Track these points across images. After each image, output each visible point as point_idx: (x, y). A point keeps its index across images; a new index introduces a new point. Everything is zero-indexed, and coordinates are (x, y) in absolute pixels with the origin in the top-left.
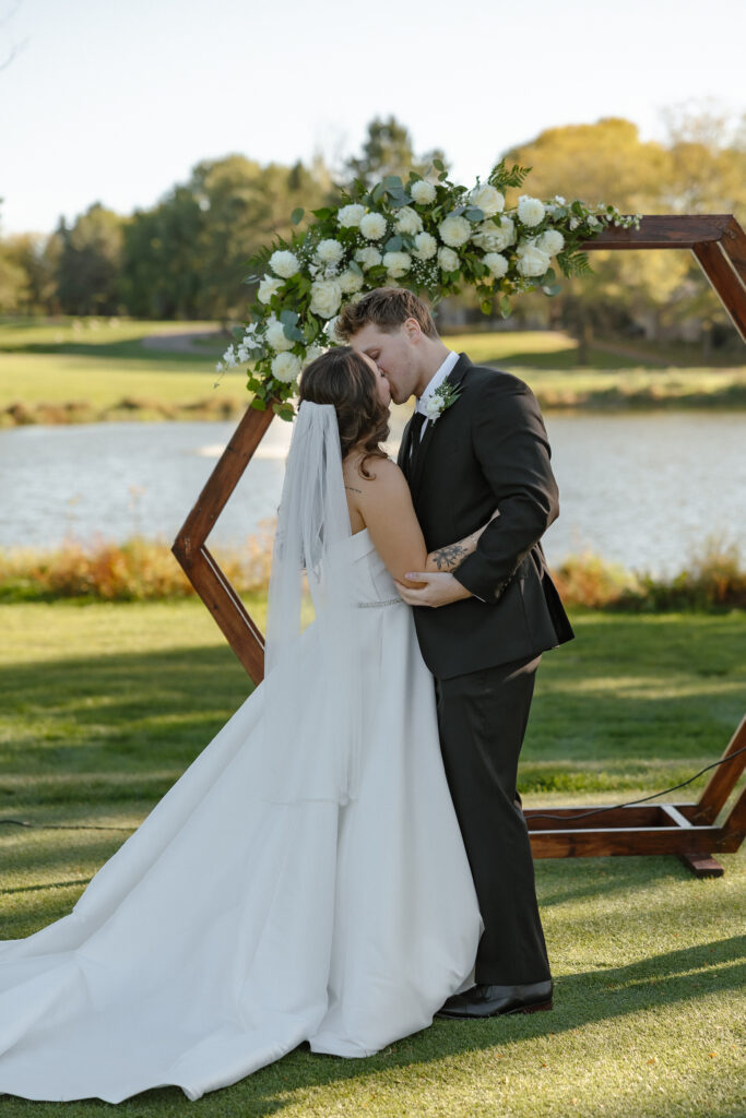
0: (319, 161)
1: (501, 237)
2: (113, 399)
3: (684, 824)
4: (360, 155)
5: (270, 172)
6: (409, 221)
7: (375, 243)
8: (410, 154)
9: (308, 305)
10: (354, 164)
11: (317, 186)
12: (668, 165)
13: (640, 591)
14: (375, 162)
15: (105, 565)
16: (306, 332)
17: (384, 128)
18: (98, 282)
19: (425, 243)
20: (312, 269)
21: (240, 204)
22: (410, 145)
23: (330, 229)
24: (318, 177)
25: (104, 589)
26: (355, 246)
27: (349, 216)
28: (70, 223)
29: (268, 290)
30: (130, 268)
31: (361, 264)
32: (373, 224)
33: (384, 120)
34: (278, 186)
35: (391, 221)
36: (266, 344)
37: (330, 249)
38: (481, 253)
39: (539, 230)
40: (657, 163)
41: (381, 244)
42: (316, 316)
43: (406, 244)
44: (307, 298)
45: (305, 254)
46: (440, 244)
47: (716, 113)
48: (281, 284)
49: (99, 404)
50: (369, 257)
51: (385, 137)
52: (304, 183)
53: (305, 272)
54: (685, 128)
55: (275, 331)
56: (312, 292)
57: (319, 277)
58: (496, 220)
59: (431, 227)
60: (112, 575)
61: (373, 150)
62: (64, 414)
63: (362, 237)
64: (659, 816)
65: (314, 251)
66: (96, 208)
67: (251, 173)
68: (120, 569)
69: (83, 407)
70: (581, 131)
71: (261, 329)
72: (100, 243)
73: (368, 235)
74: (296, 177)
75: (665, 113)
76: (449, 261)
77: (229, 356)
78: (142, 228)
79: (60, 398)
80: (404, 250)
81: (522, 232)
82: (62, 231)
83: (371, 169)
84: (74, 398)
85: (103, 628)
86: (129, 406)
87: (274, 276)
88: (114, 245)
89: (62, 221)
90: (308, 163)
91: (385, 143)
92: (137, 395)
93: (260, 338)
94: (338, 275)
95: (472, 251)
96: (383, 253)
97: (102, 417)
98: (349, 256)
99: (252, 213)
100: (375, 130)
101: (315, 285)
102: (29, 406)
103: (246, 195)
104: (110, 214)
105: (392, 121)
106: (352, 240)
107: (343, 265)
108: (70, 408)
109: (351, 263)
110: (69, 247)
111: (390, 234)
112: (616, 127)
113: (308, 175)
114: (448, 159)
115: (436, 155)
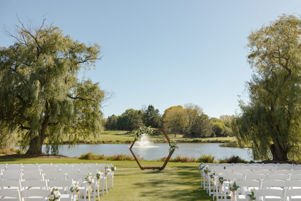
0: (142, 110)
2: (116, 141)
3: (161, 167)
4: (147, 110)
5: (136, 111)
8: (154, 110)
17: (151, 106)
21: (132, 116)
28: (110, 117)
30: (118, 123)
34: (137, 113)
40: (185, 111)
47: (192, 106)
49: (114, 141)
50: (142, 131)
51: (151, 108)
52: (141, 113)
53: (138, 132)
54: (188, 107)
61: (149, 109)
66: (114, 115)
67: (134, 111)
68: (120, 157)
69: (112, 141)
70: (175, 107)
74: (139, 112)
75: (185, 106)
76: (146, 132)
78: (120, 119)
83: (148, 112)
86: (118, 141)
88: (116, 121)
89: (109, 117)
92: (119, 140)
95: (148, 131)
97: (114, 143)
100: (149, 107)
102: (105, 141)
103: (133, 114)
104: (115, 116)
107: (140, 132)
108: (110, 141)
112: (180, 107)
114: (159, 110)
115: (157, 110)
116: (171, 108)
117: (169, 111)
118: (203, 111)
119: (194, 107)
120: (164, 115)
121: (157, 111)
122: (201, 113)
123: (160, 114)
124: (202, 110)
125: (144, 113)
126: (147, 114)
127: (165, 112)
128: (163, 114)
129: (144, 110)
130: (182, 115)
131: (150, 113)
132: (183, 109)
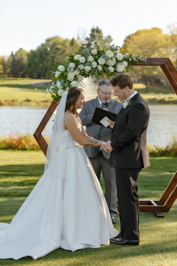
0: (79, 38)
1: (113, 62)
2: (24, 99)
4: (89, 37)
5: (66, 41)
6: (91, 59)
7: (83, 64)
8: (102, 37)
9: (66, 78)
10: (87, 39)
11: (78, 44)
12: (170, 40)
14: (93, 39)
15: (20, 141)
16: (66, 84)
17: (95, 30)
18: (21, 69)
19: (94, 64)
20: (68, 70)
21: (58, 49)
22: (102, 34)
23: (72, 60)
24: (78, 42)
25: (19, 147)
26: (78, 64)
27: (77, 57)
28: (14, 54)
30: (29, 65)
31: (79, 69)
32: (82, 59)
33: (95, 28)
34: (68, 44)
35: (86, 59)
36: (56, 87)
37: (72, 65)
38: (108, 66)
39: (121, 61)
41: (84, 64)
42: (68, 81)
43: (90, 64)
44: (66, 76)
45: (66, 66)
46: (98, 64)
48: (60, 73)
49: (20, 100)
50: (81, 67)
51: (96, 32)
52: (75, 44)
53: (66, 70)
55: (59, 84)
56: (68, 75)
57: (69, 71)
58: (111, 59)
59: (96, 60)
60: (22, 143)
61: (93, 36)
62: (11, 103)
63: (80, 62)
64: (150, 203)
65: (68, 65)
66: (21, 49)
67: (61, 41)
68: (23, 142)
69: (17, 101)
70: (146, 31)
71: (55, 83)
72: (22, 59)
73: (81, 62)
74: (72, 42)
75: (169, 27)
76: (100, 68)
77: (47, 90)
78: (33, 55)
79: (10, 99)
80: (89, 65)
81: (118, 61)
82: (12, 55)
83: (92, 41)
84: (14, 99)
85: (19, 157)
86: (28, 101)
87: (59, 71)
88: (25, 60)
89: (12, 53)
90: (76, 39)
91: (95, 34)
92: (30, 98)
93: (55, 86)
94: (74, 71)
95: (106, 66)
96: (84, 66)
97: (21, 104)
98: (76, 67)
99: (61, 51)
100: (93, 31)
101: (68, 73)
103: (59, 47)
104: (25, 51)
105: (98, 28)
106: (77, 63)
107: (75, 69)
108: (13, 101)
109: (77, 68)
110: (14, 60)
111: (86, 61)
112: (156, 30)
113: (76, 42)
114: (112, 38)
115: (109, 37)
116: (137, 33)
117: (135, 37)
121: (109, 39)
125: (82, 44)
126: (89, 45)
127: (125, 41)
129: (81, 38)
130: (161, 47)
131: (96, 43)
132: (165, 36)
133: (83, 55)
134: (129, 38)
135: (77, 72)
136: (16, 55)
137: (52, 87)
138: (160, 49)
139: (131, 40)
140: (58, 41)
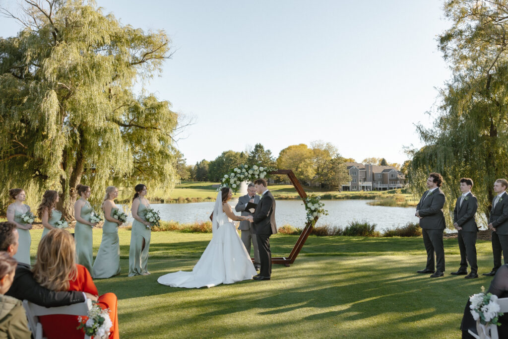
0: (246, 152)
1: (257, 173)
2: (206, 197)
3: (285, 259)
4: (254, 151)
5: (237, 154)
6: (244, 170)
8: (264, 151)
10: (253, 153)
12: (313, 153)
13: (298, 231)
14: (256, 152)
15: (203, 226)
18: (204, 175)
19: (246, 174)
21: (231, 160)
22: (264, 149)
23: (233, 171)
24: (246, 155)
25: (202, 230)
27: (236, 170)
28: (199, 163)
29: (224, 180)
30: (210, 172)
31: (237, 177)
32: (239, 171)
33: (259, 144)
34: (238, 156)
35: (241, 170)
37: (233, 174)
38: (254, 175)
39: (263, 172)
40: (310, 153)
41: (240, 174)
43: (244, 174)
44: (229, 181)
45: (229, 175)
46: (248, 174)
47: (321, 143)
48: (226, 179)
49: (203, 198)
50: (238, 175)
51: (259, 147)
52: (244, 156)
53: (229, 178)
54: (315, 146)
57: (231, 178)
58: (257, 170)
59: (247, 171)
61: (256, 150)
62: (197, 200)
64: (282, 259)
65: (231, 175)
66: (204, 160)
67: (234, 154)
68: (205, 227)
69: (201, 198)
70: (296, 147)
72: (205, 167)
74: (242, 155)
75: (312, 144)
76: (250, 176)
77: (217, 190)
78: (212, 164)
79: (196, 197)
81: (260, 172)
82: (197, 165)
84: (199, 197)
86: (209, 198)
88: (207, 168)
89: (197, 163)
90: (244, 152)
91: (258, 149)
92: (211, 196)
95: (253, 175)
97: (204, 201)
98: (235, 175)
99: (233, 162)
100: (257, 146)
102: (190, 198)
103: (232, 158)
104: (206, 162)
106: (236, 173)
107: (234, 177)
108: (198, 199)
110: (199, 168)
111: (241, 172)
112: (303, 145)
113: (244, 155)
114: (271, 152)
115: (269, 151)
116: (289, 148)
117: (287, 151)
118: (338, 152)
119: (325, 145)
120: (280, 158)
121: (269, 152)
122: (336, 155)
123: (273, 157)
124: (337, 150)
125: (249, 156)
126: (254, 157)
127: (280, 154)
128: (277, 157)
129: (248, 151)
130: (306, 158)
131: (259, 156)
132: (308, 149)
133: (239, 168)
134: (283, 152)
135: (236, 179)
136: (200, 164)
137: (220, 188)
138: (306, 160)
139: (285, 153)
140: (231, 154)
